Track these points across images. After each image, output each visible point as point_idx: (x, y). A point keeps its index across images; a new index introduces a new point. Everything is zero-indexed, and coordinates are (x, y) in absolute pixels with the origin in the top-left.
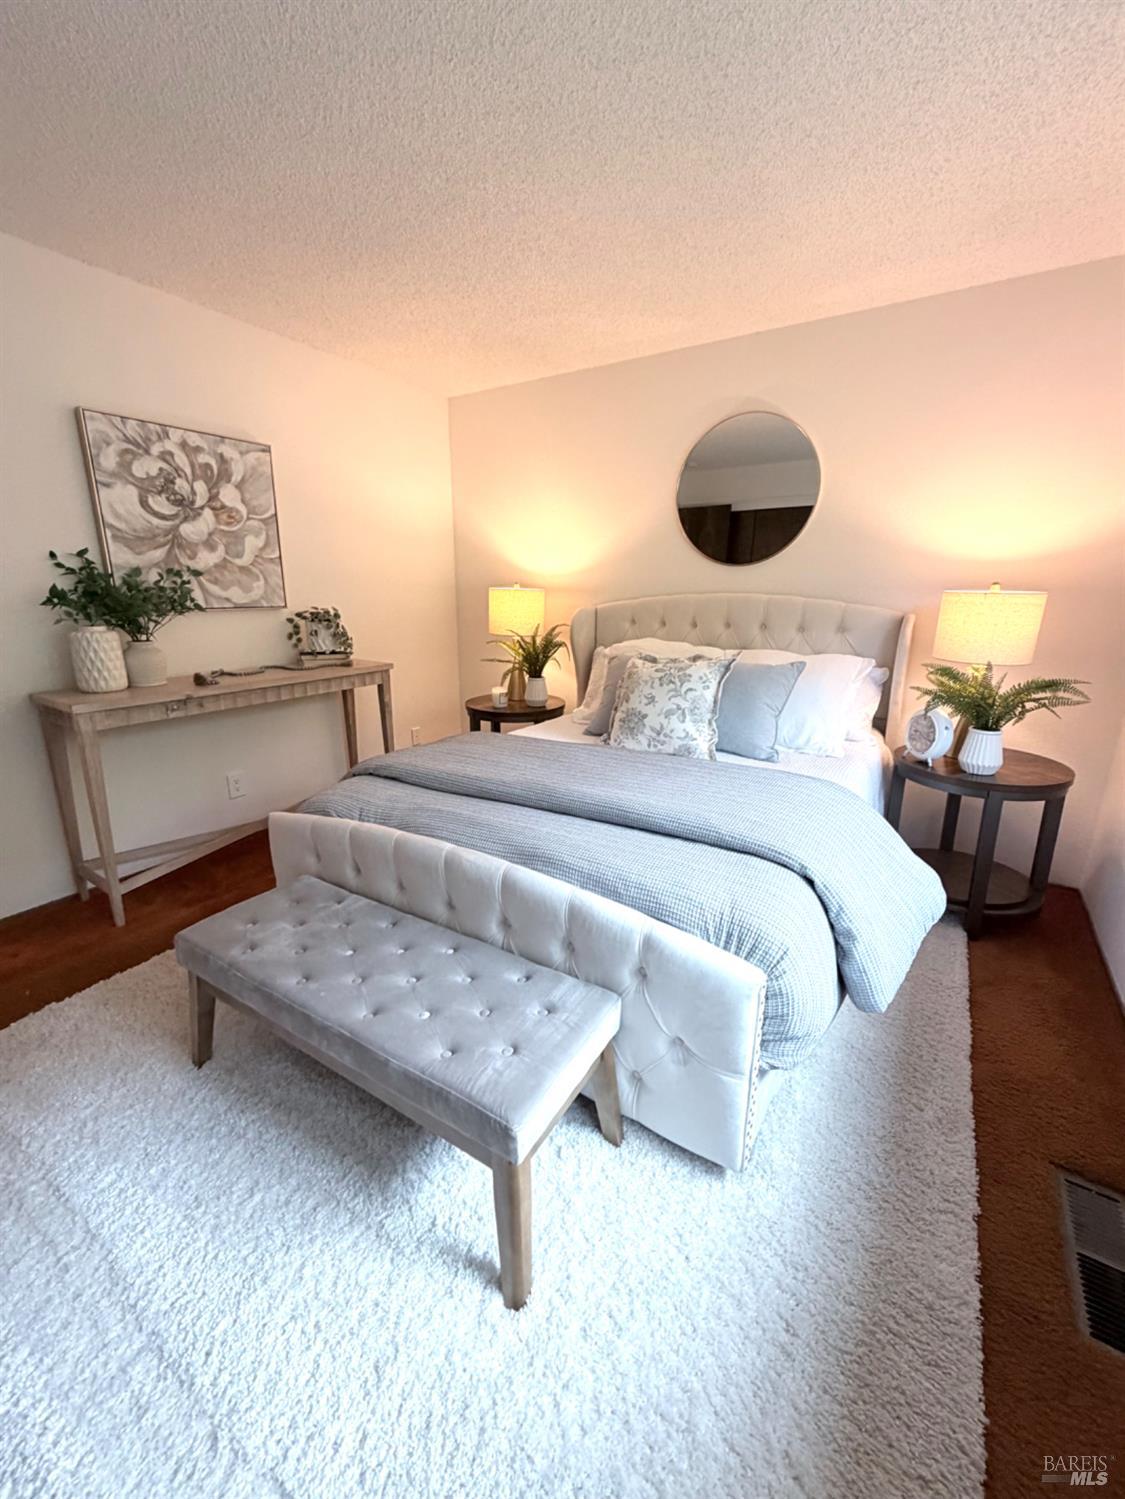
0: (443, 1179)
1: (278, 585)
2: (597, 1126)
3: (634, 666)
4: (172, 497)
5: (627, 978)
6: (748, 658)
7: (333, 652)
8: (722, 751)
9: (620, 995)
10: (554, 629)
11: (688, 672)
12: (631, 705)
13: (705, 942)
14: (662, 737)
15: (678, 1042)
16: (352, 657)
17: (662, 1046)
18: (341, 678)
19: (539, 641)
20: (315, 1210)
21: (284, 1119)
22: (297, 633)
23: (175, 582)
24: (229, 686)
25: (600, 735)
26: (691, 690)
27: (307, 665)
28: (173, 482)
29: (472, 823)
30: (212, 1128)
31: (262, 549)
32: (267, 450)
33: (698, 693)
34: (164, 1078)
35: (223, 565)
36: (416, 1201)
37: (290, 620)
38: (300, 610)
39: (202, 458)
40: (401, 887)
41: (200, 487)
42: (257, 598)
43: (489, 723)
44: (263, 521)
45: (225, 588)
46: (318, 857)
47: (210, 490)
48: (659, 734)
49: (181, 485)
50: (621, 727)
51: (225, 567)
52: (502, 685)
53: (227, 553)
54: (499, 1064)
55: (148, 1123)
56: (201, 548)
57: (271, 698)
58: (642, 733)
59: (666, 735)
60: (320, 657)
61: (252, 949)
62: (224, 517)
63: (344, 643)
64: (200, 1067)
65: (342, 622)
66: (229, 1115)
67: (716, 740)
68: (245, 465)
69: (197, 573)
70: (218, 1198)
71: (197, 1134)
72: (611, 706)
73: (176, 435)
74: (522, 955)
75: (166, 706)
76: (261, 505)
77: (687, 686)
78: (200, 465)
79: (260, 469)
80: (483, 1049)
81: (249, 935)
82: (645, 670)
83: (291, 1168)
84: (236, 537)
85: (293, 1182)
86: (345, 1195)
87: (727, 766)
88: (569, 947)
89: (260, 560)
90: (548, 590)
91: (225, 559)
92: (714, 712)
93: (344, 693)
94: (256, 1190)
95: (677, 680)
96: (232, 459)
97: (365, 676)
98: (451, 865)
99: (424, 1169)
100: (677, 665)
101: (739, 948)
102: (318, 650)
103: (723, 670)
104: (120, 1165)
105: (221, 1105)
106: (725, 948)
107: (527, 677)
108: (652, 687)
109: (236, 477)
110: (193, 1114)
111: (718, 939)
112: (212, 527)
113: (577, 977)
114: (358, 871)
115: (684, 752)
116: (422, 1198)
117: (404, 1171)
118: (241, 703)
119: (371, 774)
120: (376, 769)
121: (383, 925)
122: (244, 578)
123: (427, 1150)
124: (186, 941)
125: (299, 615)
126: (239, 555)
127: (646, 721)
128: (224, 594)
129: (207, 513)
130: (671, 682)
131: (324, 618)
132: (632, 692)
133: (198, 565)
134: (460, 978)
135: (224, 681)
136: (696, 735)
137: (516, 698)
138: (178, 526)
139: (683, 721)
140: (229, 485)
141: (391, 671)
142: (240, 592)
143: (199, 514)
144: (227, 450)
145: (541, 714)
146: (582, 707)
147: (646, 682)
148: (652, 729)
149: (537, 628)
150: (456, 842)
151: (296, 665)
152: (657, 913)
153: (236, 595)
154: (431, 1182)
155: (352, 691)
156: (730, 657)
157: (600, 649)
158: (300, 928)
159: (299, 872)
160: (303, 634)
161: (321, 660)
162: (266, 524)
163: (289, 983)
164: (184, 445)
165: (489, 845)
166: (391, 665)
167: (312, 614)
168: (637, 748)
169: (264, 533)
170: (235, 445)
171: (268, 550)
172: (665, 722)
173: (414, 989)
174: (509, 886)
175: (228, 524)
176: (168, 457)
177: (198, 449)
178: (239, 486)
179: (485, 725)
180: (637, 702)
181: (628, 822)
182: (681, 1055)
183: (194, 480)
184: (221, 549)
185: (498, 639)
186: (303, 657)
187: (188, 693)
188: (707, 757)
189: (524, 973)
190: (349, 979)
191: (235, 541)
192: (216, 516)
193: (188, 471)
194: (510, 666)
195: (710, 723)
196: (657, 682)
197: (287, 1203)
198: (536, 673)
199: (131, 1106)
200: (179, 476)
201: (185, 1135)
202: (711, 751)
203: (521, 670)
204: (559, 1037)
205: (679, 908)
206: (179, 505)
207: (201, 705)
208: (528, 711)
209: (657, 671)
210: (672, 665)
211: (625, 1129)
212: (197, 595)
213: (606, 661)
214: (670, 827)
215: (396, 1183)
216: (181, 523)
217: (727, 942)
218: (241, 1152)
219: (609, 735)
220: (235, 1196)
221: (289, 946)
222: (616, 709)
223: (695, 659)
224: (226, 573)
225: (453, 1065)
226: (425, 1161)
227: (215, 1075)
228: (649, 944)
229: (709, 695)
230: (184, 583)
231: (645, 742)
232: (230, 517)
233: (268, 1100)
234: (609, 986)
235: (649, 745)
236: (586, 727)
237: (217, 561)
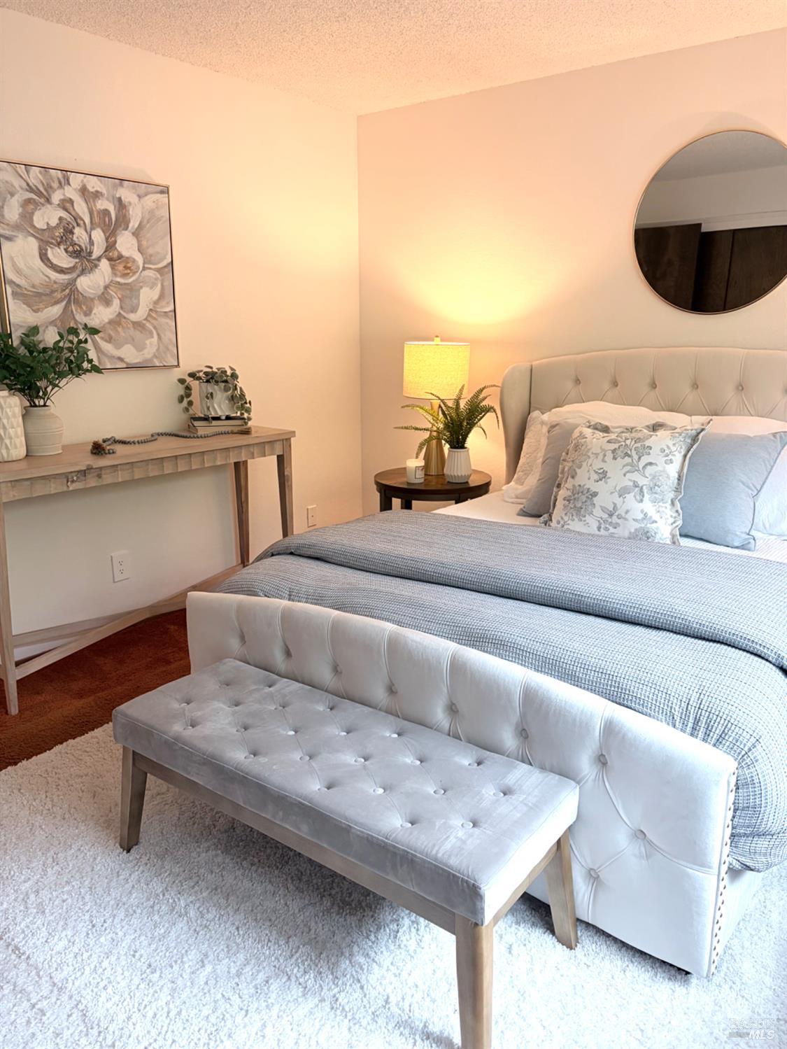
0: (392, 964)
1: (170, 340)
2: (550, 928)
3: (582, 436)
4: (71, 249)
5: (585, 764)
6: (721, 426)
7: (228, 418)
8: (686, 536)
9: (578, 783)
10: (481, 391)
11: (647, 443)
12: (578, 481)
13: (671, 728)
14: (615, 519)
15: (639, 834)
16: (250, 424)
17: (621, 839)
18: (240, 447)
19: (462, 404)
20: (267, 982)
21: (223, 901)
22: (188, 395)
23: (71, 342)
24: (126, 456)
25: (539, 516)
26: (651, 464)
27: (201, 432)
28: (72, 233)
29: (412, 604)
30: (152, 907)
31: (156, 303)
32: (165, 191)
33: (659, 468)
34: (95, 859)
35: (117, 322)
36: (368, 981)
37: (182, 381)
38: (193, 369)
39: (102, 204)
40: (336, 670)
41: (98, 236)
42: (149, 356)
43: (399, 500)
44: (159, 270)
45: (118, 347)
46: (243, 638)
47: (107, 239)
48: (611, 515)
49: (80, 234)
50: (565, 506)
51: (119, 324)
52: (417, 457)
53: (121, 308)
54: (461, 834)
55: (87, 897)
56: (96, 302)
57: (168, 468)
58: (591, 513)
59: (619, 517)
60: (215, 423)
61: (193, 726)
62: (121, 267)
63: (242, 407)
64: (128, 851)
65: (241, 383)
66: (167, 896)
67: (680, 523)
68: (143, 208)
69: (94, 331)
70: (172, 967)
71: (139, 911)
72: (552, 482)
73: (76, 180)
74: (469, 741)
75: (67, 477)
76: (158, 253)
77: (645, 460)
78: (99, 212)
79: (157, 213)
80: (443, 821)
81: (187, 713)
82: (595, 440)
83: (238, 945)
84: (131, 290)
85: (241, 957)
86: (295, 970)
87: (693, 552)
88: (523, 733)
89: (154, 315)
90: (475, 343)
91: (120, 313)
92: (677, 490)
93: (237, 465)
94: (206, 962)
95: (634, 453)
96: (130, 203)
97: (264, 446)
98: (395, 647)
99: (373, 954)
100: (633, 435)
101: (707, 735)
102: (213, 414)
103: (689, 441)
104: (69, 933)
105: (157, 887)
106: (692, 735)
107: (446, 447)
108: (604, 461)
109: (134, 224)
110: (130, 893)
111: (685, 725)
112: (107, 281)
113: (531, 764)
114: (288, 654)
115: (644, 536)
116: (373, 979)
117: (351, 955)
118: (138, 474)
119: (291, 554)
120: (298, 548)
121: (321, 708)
122: (137, 335)
123: (372, 937)
124: (126, 715)
125: (192, 375)
126: (134, 310)
127: (595, 499)
128: (117, 353)
129: (104, 264)
130: (627, 455)
131: (219, 379)
132: (580, 467)
133: (94, 322)
134: (410, 760)
135: (119, 449)
136: (656, 517)
137: (433, 472)
138: (75, 280)
139: (641, 501)
140: (126, 232)
141: (293, 440)
142: (132, 349)
143: (96, 266)
144: (126, 194)
145: (464, 492)
146: (512, 483)
147: (597, 455)
148: (603, 509)
149: (461, 390)
150: (399, 623)
151: (188, 430)
152: (619, 697)
153: (130, 354)
154: (380, 965)
155: (245, 462)
156: (698, 426)
157: (535, 414)
158: (237, 708)
159: (219, 656)
160: (195, 396)
161: (216, 427)
162: (161, 275)
163: (238, 756)
164: (83, 191)
165: (433, 626)
166: (293, 433)
167: (206, 374)
168: (584, 530)
169: (159, 285)
170: (134, 188)
171: (163, 303)
172: (619, 501)
173: (365, 767)
174: (457, 667)
175: (124, 275)
176: (68, 205)
177: (97, 195)
178: (136, 234)
179: (396, 502)
180: (585, 478)
181: (583, 607)
182: (643, 849)
183: (91, 229)
184: (116, 302)
185: (413, 404)
186: (196, 423)
187: (88, 463)
188: (668, 542)
189: (475, 758)
190: (297, 756)
191: (130, 293)
192: (113, 267)
193: (87, 220)
194: (426, 435)
195: (673, 503)
196: (610, 455)
197: (239, 974)
198: (458, 443)
199: (68, 883)
200: (78, 225)
201: (127, 910)
202: (673, 536)
203: (439, 440)
204: (518, 815)
205: (644, 693)
206: (76, 257)
207: (99, 476)
208: (448, 487)
209: (609, 442)
210: (627, 435)
211: (579, 934)
212: (92, 354)
213: (545, 429)
214: (631, 613)
215: (345, 964)
216: (79, 276)
217: (694, 728)
218: (185, 928)
219: (550, 516)
220: (186, 966)
221: (230, 723)
222: (559, 486)
223: (655, 427)
224: (120, 329)
225: (415, 833)
226: (371, 947)
227: (144, 859)
228: (610, 729)
229: (673, 470)
230: (80, 342)
231: (595, 525)
232: (126, 268)
233: (202, 884)
234: (566, 773)
235: (599, 528)
236: (522, 506)
237: (111, 317)
